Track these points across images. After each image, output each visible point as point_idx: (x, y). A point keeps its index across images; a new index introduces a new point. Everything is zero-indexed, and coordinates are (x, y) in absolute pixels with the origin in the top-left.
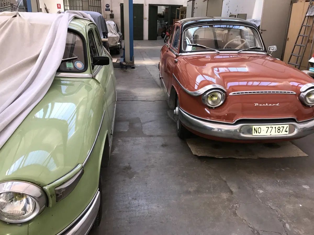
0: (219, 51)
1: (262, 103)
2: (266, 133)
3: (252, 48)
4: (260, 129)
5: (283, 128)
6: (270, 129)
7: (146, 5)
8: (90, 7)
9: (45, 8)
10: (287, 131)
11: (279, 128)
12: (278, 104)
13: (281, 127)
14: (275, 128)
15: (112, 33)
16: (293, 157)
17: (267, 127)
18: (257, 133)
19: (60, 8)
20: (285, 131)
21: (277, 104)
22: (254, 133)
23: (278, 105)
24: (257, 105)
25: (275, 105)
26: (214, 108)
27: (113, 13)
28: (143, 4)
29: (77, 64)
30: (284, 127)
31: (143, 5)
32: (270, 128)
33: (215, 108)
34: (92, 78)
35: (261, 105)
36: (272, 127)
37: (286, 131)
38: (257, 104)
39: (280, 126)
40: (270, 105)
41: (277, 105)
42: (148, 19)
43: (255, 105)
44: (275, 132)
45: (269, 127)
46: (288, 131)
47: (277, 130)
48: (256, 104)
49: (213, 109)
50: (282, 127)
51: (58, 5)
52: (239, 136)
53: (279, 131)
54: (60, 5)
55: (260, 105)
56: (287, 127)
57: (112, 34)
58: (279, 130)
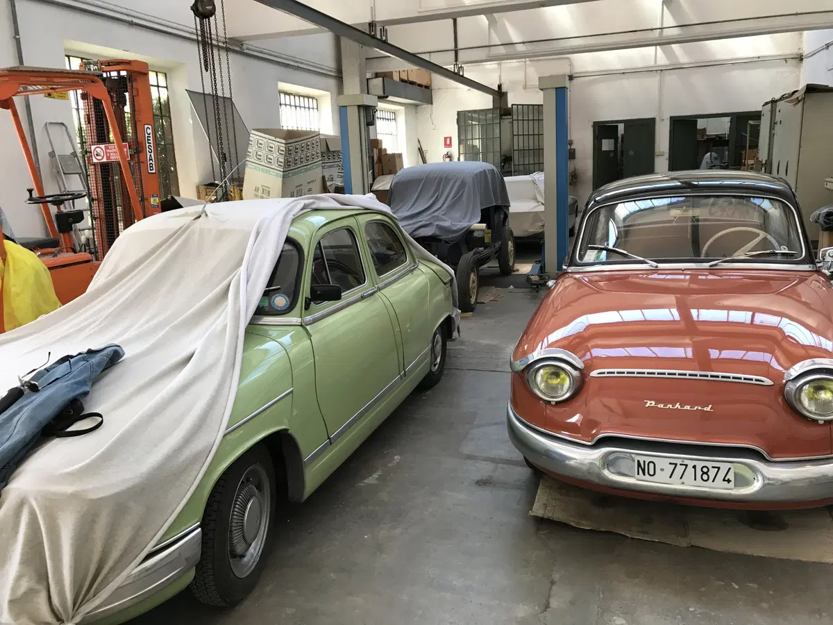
0: (655, 264)
1: (665, 402)
2: (670, 477)
3: (755, 253)
4: (651, 465)
5: (717, 469)
6: (680, 469)
7: (663, 120)
8: (516, 138)
9: (419, 149)
10: (729, 481)
11: (705, 470)
12: (710, 406)
13: (710, 468)
14: (694, 467)
15: (538, 202)
16: (801, 561)
17: (670, 464)
18: (644, 474)
19: (450, 145)
20: (724, 480)
21: (708, 406)
22: (638, 474)
23: (708, 409)
24: (653, 405)
25: (700, 408)
26: (554, 403)
27: (572, 147)
28: (655, 119)
29: (276, 299)
30: (719, 468)
31: (653, 120)
32: (678, 466)
33: (558, 403)
34: (301, 325)
35: (662, 407)
36: (686, 466)
37: (726, 479)
38: (652, 402)
39: (710, 465)
40: (685, 408)
41: (705, 409)
42: (667, 156)
43: (647, 406)
44: (695, 480)
45: (676, 465)
46: (732, 478)
47: (699, 473)
48: (649, 402)
49: (552, 406)
50: (713, 467)
51: (446, 139)
52: (600, 476)
53: (705, 477)
54: (450, 138)
55: (659, 406)
56: (730, 469)
57: (536, 204)
58: (706, 473)
